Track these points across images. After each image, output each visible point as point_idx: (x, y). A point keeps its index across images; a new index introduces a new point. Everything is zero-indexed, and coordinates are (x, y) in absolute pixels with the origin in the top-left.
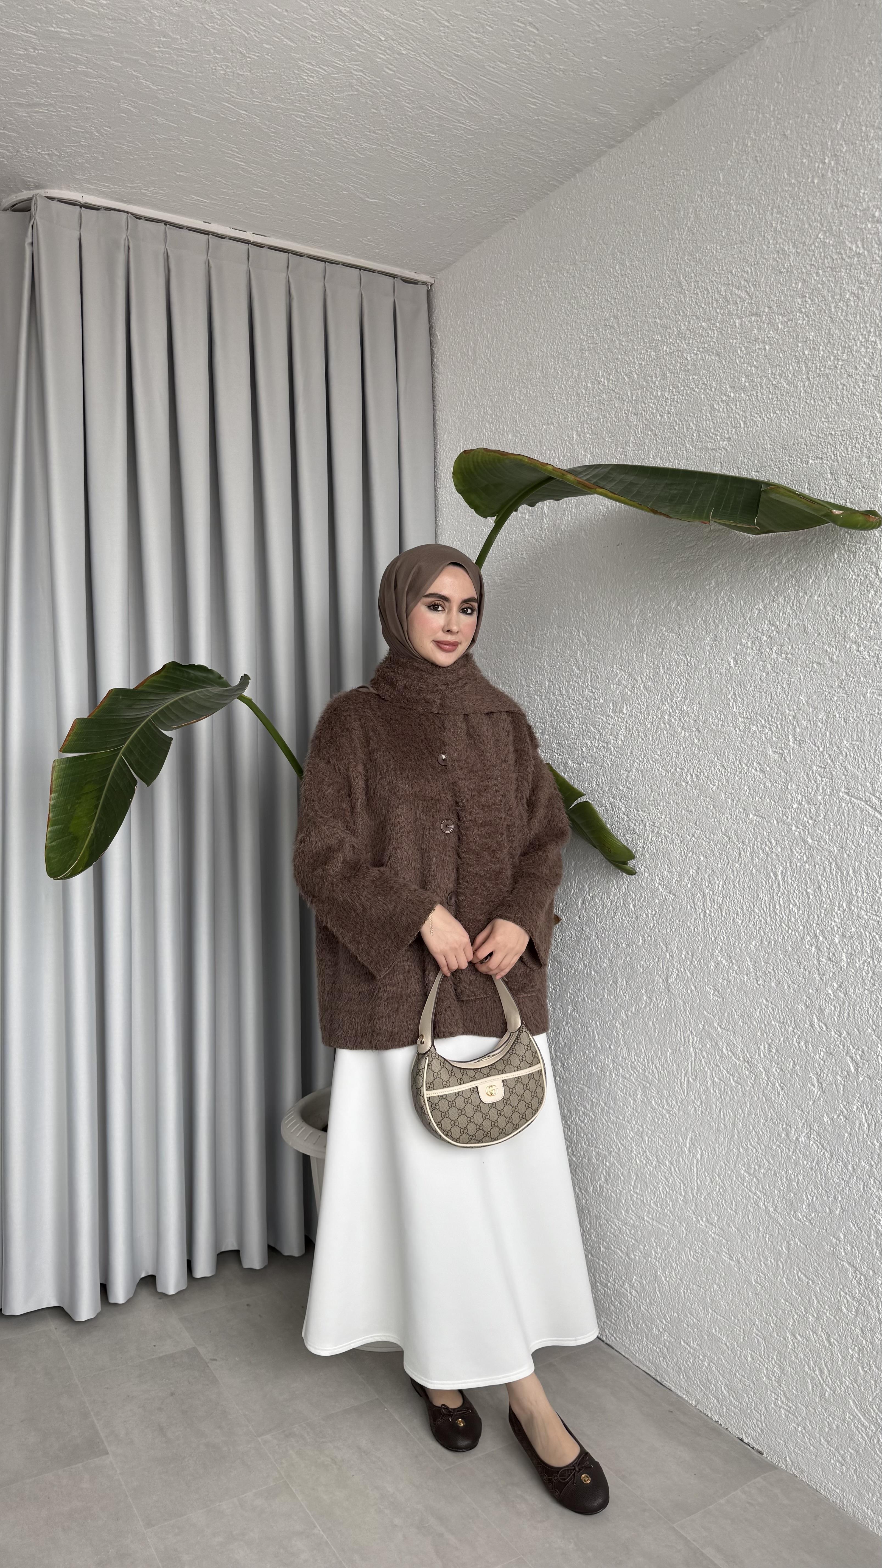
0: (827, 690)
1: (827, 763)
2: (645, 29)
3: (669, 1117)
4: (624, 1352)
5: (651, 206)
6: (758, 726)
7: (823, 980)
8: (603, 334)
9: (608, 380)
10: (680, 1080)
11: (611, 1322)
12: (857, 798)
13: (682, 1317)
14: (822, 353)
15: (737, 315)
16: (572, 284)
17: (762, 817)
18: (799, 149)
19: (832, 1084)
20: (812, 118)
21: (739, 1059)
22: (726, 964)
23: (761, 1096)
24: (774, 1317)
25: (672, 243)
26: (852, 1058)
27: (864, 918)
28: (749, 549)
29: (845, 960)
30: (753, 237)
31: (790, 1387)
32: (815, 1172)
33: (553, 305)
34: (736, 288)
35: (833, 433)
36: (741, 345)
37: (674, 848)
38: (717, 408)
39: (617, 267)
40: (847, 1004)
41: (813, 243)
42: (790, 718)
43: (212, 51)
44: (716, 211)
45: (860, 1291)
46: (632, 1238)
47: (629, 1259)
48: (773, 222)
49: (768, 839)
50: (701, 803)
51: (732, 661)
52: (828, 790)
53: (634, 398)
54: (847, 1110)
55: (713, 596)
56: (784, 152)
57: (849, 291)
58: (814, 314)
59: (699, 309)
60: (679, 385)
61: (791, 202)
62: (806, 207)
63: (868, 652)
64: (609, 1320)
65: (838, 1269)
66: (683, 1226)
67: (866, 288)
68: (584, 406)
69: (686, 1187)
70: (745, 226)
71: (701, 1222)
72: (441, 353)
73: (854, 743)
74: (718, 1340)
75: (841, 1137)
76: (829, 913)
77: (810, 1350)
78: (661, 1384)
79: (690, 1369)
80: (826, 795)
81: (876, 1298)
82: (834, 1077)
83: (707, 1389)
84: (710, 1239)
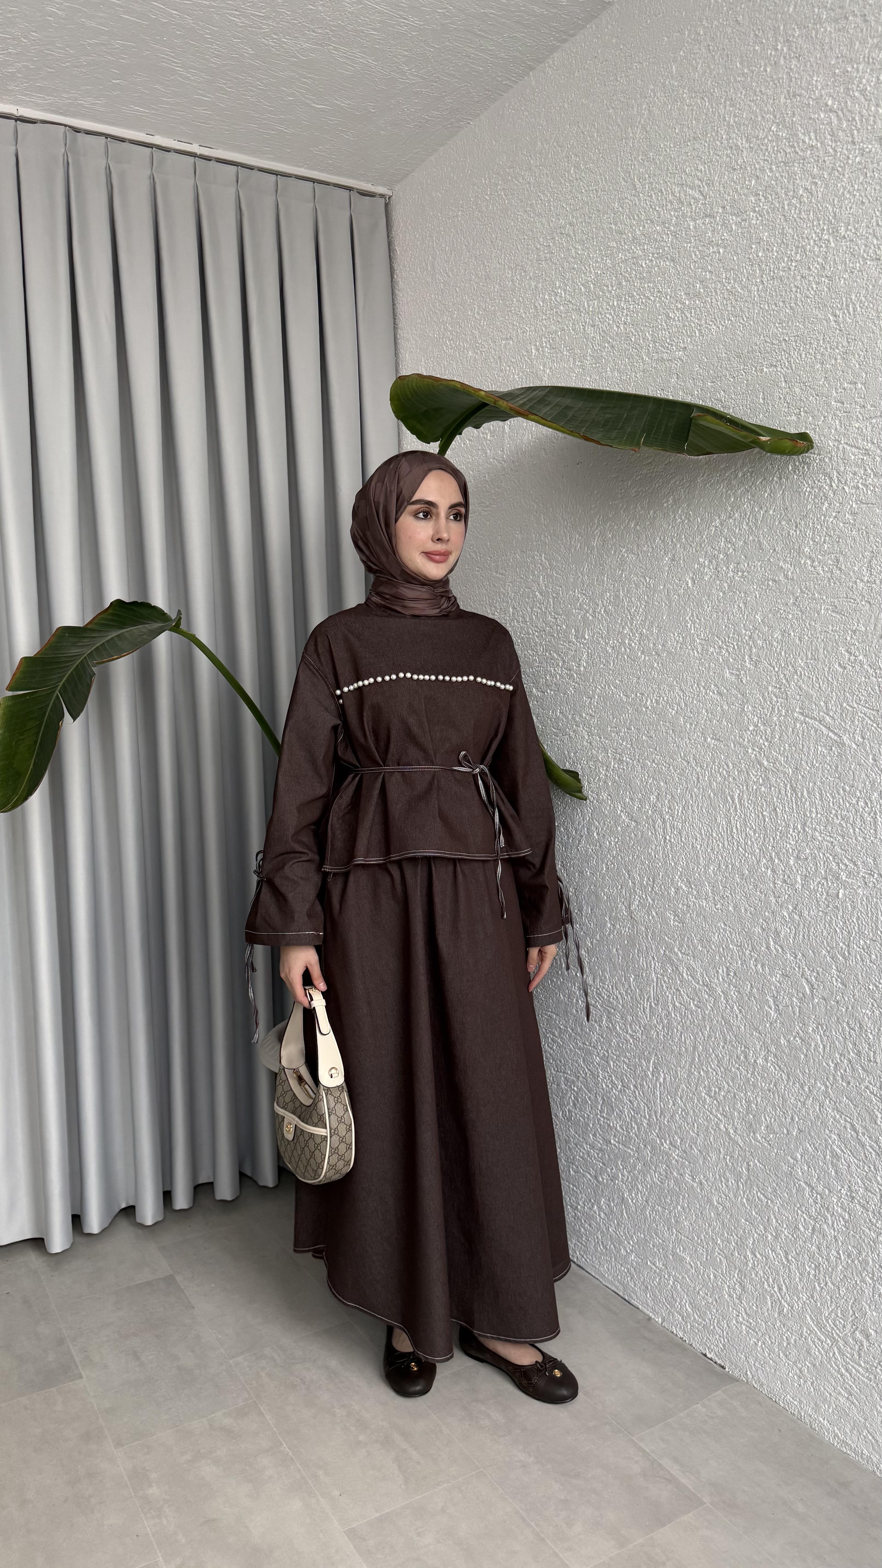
0: (782, 608)
1: (782, 683)
3: (633, 1042)
5: (605, 103)
6: (715, 648)
7: (778, 903)
8: (559, 243)
9: (565, 290)
10: (643, 1006)
11: (582, 1244)
12: (811, 718)
13: (648, 1238)
14: (775, 254)
15: (691, 217)
16: (527, 191)
17: (719, 740)
19: (788, 1006)
21: (698, 983)
22: (685, 889)
23: (720, 1020)
24: (735, 1237)
25: (626, 143)
26: (807, 979)
27: (819, 840)
29: (800, 882)
30: (706, 132)
31: (751, 1304)
32: (772, 1093)
33: (509, 213)
34: (690, 188)
35: (787, 339)
36: (695, 249)
37: (635, 775)
38: (672, 317)
39: (572, 171)
40: (802, 926)
41: (766, 137)
42: (747, 638)
44: (669, 107)
45: (816, 1210)
46: (600, 1162)
47: (598, 1181)
48: (726, 116)
49: (725, 762)
50: (660, 728)
51: (690, 581)
52: (784, 711)
53: (591, 309)
54: (803, 1032)
55: (671, 514)
56: (737, 39)
57: (802, 187)
58: (768, 212)
59: (653, 212)
60: (635, 294)
61: (743, 94)
62: (759, 98)
64: (579, 1242)
65: (795, 1189)
66: (648, 1148)
67: (819, 183)
68: (542, 319)
69: (651, 1111)
70: (698, 121)
71: (665, 1144)
72: (400, 269)
73: (808, 661)
74: (682, 1259)
75: (797, 1058)
76: (784, 835)
77: (769, 1268)
78: (629, 1303)
79: (656, 1288)
80: (781, 715)
81: (831, 1217)
82: (790, 999)
83: (672, 1306)
84: (673, 1162)
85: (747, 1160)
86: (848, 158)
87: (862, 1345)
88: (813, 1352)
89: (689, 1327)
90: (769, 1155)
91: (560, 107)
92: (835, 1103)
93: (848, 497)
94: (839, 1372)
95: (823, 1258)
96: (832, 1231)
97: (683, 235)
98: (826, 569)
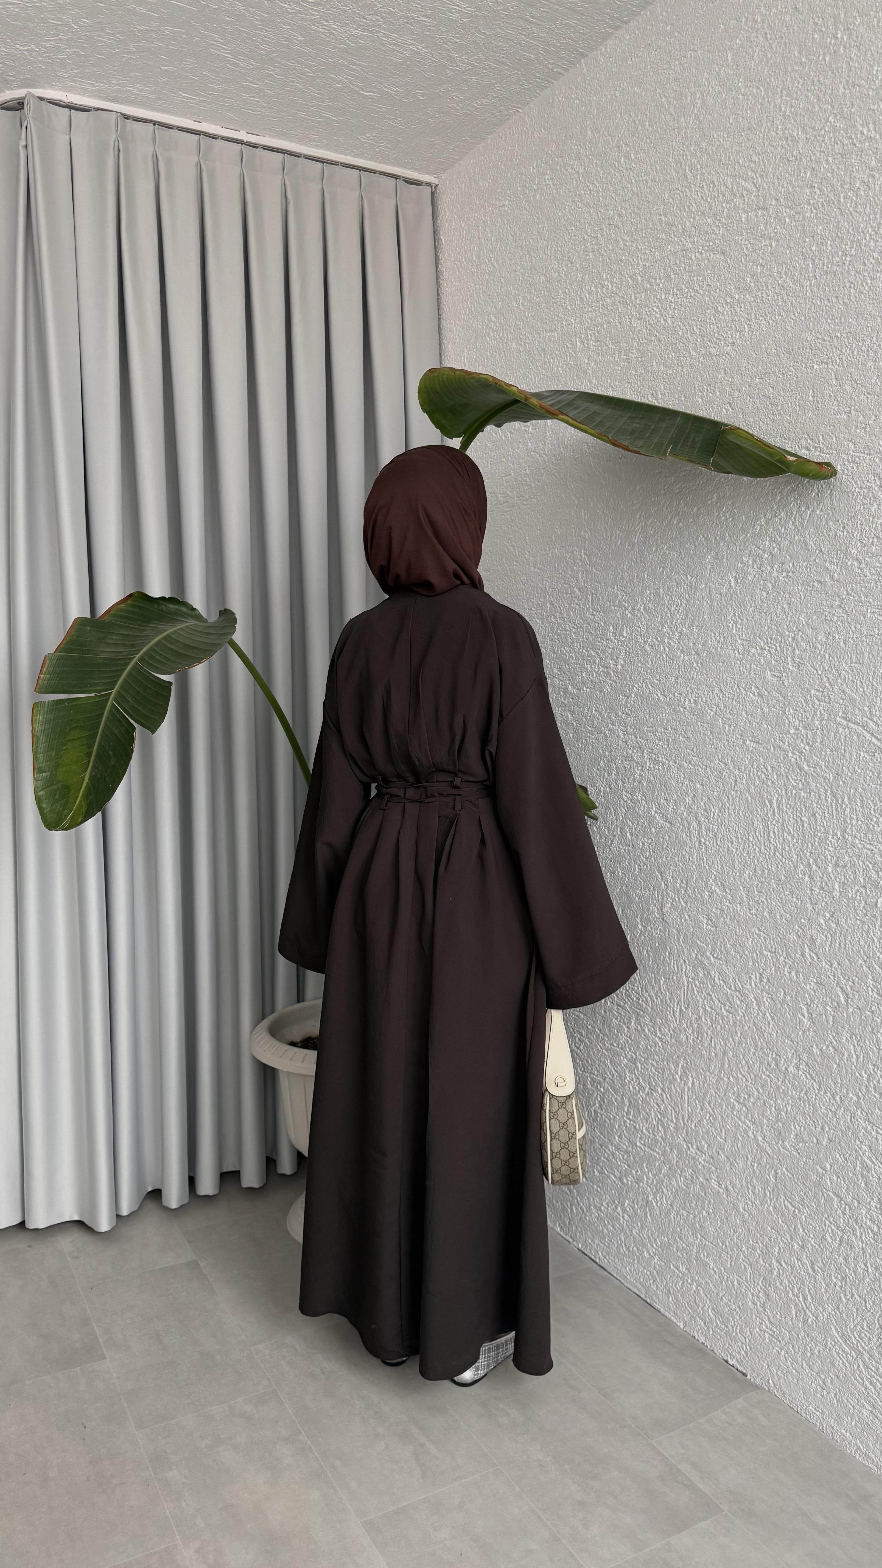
0: (828, 610)
1: (826, 686)
3: (662, 1045)
4: (617, 1275)
5: (658, 92)
6: (756, 649)
7: (815, 910)
8: (607, 234)
9: (612, 282)
10: (673, 1009)
11: (604, 1245)
12: (854, 723)
13: (672, 1242)
14: (830, 248)
15: (743, 209)
16: (576, 180)
17: (758, 742)
18: (811, 23)
19: (822, 1014)
21: (730, 988)
22: (719, 893)
23: (752, 1026)
24: (760, 1244)
25: (678, 132)
26: (842, 988)
27: (858, 848)
29: (838, 890)
30: (761, 122)
31: (774, 1313)
32: (803, 1102)
33: (557, 203)
34: (743, 179)
35: (839, 335)
36: (747, 242)
37: (671, 776)
38: (721, 311)
39: (622, 161)
40: (838, 934)
41: (823, 128)
42: (790, 639)
44: (724, 96)
45: (844, 1221)
46: (625, 1163)
47: (622, 1183)
48: (782, 106)
49: (764, 766)
50: (698, 729)
51: (732, 580)
52: (826, 715)
53: (638, 302)
54: (836, 1041)
55: (715, 511)
56: (795, 27)
57: (859, 180)
58: (823, 205)
59: (704, 204)
60: (683, 287)
61: (801, 83)
62: (816, 88)
63: (869, 569)
64: (601, 1242)
65: (823, 1199)
66: (674, 1152)
68: (588, 312)
69: (678, 1115)
70: (753, 111)
71: (691, 1149)
72: (445, 258)
73: (853, 665)
74: (705, 1265)
75: (829, 1067)
76: (823, 841)
77: (795, 1277)
78: (651, 1305)
79: (679, 1292)
80: (823, 720)
81: (860, 1228)
82: (824, 1007)
83: (695, 1311)
84: (700, 1166)
85: (775, 1168)
88: (837, 1364)
89: (711, 1333)
90: (798, 1164)
92: (867, 1114)
94: (863, 1386)
95: (850, 1269)
96: (860, 1243)
97: (735, 227)
98: (874, 572)
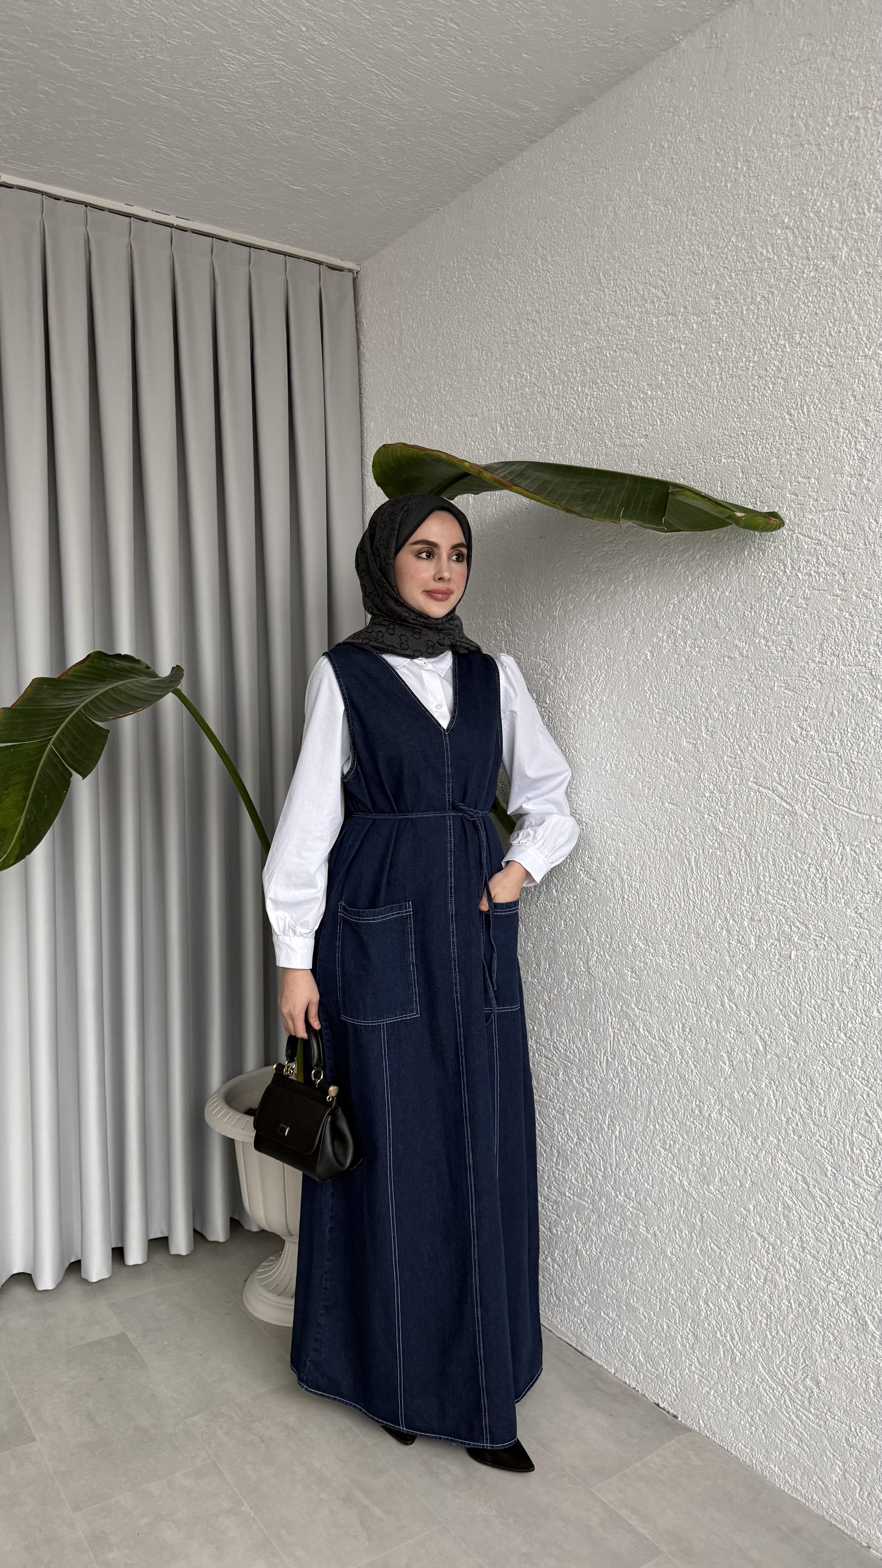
0: (738, 683)
1: (738, 753)
2: (564, 28)
3: (589, 1095)
5: (572, 202)
6: (672, 718)
7: (733, 962)
8: (525, 328)
9: (530, 373)
10: (600, 1059)
12: (765, 788)
13: (601, 1289)
15: (654, 314)
16: (495, 277)
17: (677, 805)
18: (713, 153)
19: (742, 1062)
20: (726, 123)
21: (655, 1039)
22: (642, 946)
23: (675, 1074)
24: (688, 1287)
25: (592, 240)
26: (760, 1037)
27: (772, 903)
28: (666, 545)
29: (754, 943)
30: (669, 237)
31: (703, 1353)
32: (726, 1146)
33: (477, 297)
34: (653, 287)
35: (745, 433)
36: (658, 344)
37: (593, 836)
38: (635, 405)
39: (539, 263)
40: (755, 985)
41: (726, 246)
42: (703, 709)
43: (131, 36)
44: (634, 211)
45: (768, 1260)
46: (554, 1214)
48: (688, 224)
49: (682, 827)
50: (619, 791)
51: (649, 654)
52: (738, 780)
53: (555, 393)
54: (756, 1087)
55: (631, 589)
56: (699, 155)
57: (760, 295)
58: (727, 315)
59: (618, 307)
60: (599, 381)
61: (705, 205)
62: (719, 210)
63: (776, 646)
65: (747, 1239)
66: (602, 1200)
67: (776, 292)
68: (508, 399)
69: (606, 1163)
70: (661, 226)
71: (619, 1196)
72: (367, 341)
73: (762, 734)
74: (635, 1310)
75: (750, 1112)
76: (739, 897)
77: (722, 1317)
78: (582, 1354)
79: (609, 1338)
80: (736, 784)
81: (783, 1266)
82: (744, 1055)
83: (625, 1357)
84: (628, 1213)
85: (701, 1212)
86: (804, 272)
87: (812, 1392)
88: (765, 1399)
89: (642, 1377)
90: (723, 1207)
91: (529, 202)
92: (787, 1156)
93: (801, 582)
94: (790, 1419)
95: (774, 1307)
96: (783, 1281)
97: (647, 330)
98: (780, 649)
